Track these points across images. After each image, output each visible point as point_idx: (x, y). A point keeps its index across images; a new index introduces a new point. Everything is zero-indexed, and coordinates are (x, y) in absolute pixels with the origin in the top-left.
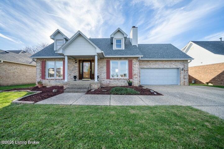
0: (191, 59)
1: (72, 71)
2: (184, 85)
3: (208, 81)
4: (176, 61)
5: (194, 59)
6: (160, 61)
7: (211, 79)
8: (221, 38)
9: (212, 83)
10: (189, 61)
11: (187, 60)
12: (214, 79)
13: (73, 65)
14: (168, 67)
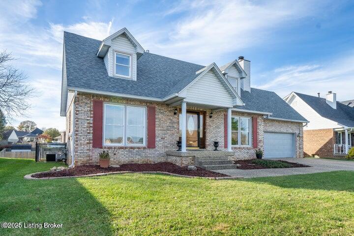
0: (307, 122)
1: (168, 130)
2: (300, 157)
3: (314, 153)
4: (292, 122)
5: (309, 122)
6: (277, 121)
7: (317, 149)
8: (319, 94)
9: (318, 155)
10: (304, 124)
11: (302, 123)
12: (321, 150)
13: (170, 119)
14: (285, 131)
